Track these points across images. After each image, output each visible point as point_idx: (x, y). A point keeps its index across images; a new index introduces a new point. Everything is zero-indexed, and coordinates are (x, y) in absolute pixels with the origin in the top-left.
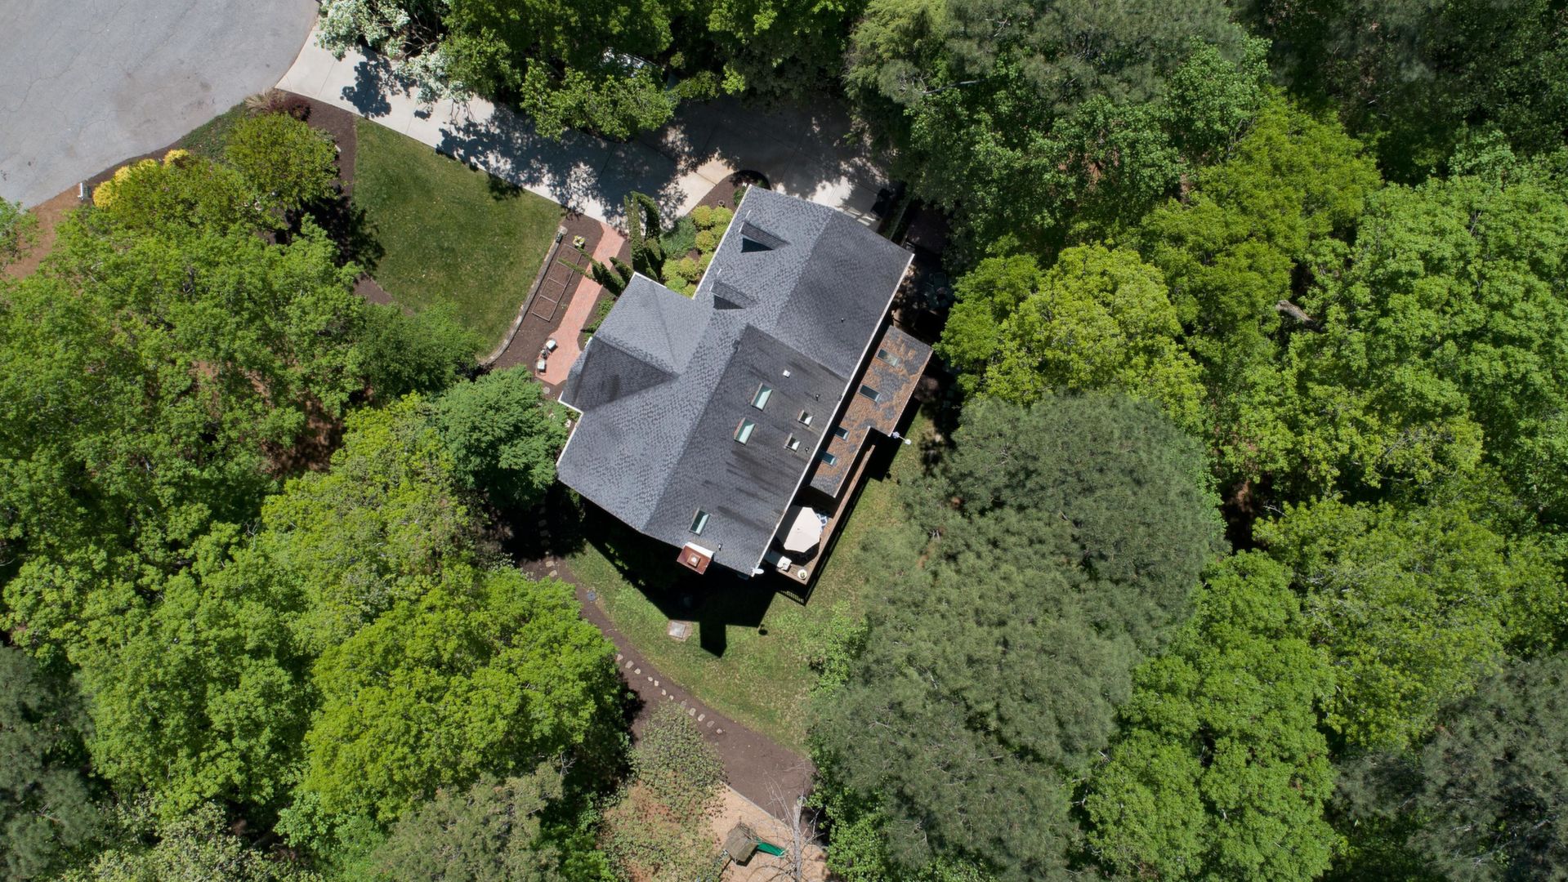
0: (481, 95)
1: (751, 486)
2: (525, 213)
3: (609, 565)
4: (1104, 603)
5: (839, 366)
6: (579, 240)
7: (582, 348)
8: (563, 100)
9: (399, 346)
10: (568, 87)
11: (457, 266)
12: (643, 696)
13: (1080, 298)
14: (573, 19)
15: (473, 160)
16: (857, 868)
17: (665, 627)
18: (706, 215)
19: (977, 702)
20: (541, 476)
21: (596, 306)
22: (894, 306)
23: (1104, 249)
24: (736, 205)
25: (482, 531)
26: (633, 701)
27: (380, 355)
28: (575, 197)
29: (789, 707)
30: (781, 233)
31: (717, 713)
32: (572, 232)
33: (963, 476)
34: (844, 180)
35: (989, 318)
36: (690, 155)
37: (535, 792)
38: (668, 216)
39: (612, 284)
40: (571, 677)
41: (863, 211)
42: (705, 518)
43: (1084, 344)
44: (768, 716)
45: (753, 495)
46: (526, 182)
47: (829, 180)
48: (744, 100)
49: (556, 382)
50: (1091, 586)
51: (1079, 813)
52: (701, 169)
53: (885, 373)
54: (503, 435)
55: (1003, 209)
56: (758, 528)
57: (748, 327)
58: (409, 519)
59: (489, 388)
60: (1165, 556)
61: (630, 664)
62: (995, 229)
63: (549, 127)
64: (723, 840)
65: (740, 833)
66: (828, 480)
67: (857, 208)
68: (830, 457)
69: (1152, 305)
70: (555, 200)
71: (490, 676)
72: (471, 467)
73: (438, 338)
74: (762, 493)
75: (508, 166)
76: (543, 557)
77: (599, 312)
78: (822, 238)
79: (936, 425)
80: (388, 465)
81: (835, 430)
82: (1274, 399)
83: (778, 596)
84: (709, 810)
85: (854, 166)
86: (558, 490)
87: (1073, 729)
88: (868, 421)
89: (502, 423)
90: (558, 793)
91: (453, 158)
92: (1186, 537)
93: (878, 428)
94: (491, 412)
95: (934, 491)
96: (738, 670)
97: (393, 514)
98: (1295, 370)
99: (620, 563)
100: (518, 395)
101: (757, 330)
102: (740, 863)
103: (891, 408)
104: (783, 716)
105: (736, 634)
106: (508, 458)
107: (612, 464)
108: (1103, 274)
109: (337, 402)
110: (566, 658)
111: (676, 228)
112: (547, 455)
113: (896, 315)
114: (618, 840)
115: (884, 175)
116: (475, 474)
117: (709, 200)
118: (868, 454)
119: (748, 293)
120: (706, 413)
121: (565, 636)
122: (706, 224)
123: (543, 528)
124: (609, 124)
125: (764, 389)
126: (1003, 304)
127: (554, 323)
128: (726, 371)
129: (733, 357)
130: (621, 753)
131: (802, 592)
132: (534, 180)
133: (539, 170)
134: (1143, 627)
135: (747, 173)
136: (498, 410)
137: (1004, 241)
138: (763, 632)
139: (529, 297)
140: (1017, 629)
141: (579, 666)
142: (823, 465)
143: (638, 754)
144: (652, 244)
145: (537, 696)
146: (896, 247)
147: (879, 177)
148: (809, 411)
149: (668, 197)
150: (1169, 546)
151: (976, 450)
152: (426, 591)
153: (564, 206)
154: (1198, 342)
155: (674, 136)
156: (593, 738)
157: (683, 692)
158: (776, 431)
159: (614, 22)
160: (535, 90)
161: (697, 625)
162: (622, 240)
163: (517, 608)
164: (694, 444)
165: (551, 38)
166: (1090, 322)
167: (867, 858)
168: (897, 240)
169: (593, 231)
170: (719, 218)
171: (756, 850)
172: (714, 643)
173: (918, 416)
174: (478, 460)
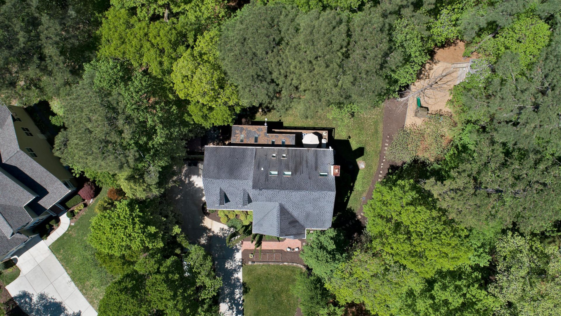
0: (219, 310)
1: (304, 163)
2: (250, 278)
3: (351, 197)
4: (289, 32)
5: (252, 153)
6: (251, 257)
7: (285, 239)
8: (208, 282)
9: (312, 298)
10: (203, 283)
11: (278, 292)
12: (388, 166)
13: (194, 86)
14: (181, 291)
15: (241, 302)
16: (412, 72)
17: (363, 170)
18: (223, 219)
19: (340, 58)
20: (332, 233)
21: (269, 241)
22: (225, 144)
23: (175, 86)
24: (216, 211)
25: (359, 244)
26: (391, 169)
27: (318, 303)
28: (237, 264)
29: (370, 118)
30: (218, 192)
31: (383, 140)
32: (249, 260)
33: (269, 97)
34: (191, 180)
35: (214, 112)
36: (207, 233)
37: (436, 187)
38: (229, 231)
39: (260, 239)
40: (393, 193)
41: (199, 169)
42: (321, 174)
43: (208, 78)
44: (376, 123)
45: (307, 161)
46: (240, 282)
47: (193, 184)
48: (181, 224)
49: (300, 242)
50: (285, 39)
51: (360, 8)
52: (209, 228)
53: (247, 137)
54: (325, 251)
55: (177, 124)
56: (317, 155)
57: (253, 188)
58: (366, 269)
59: (312, 263)
60: (264, 20)
61: (380, 176)
62: (185, 124)
63: (219, 283)
64: (423, 119)
65: (418, 114)
66: (290, 140)
67: (199, 171)
68: (283, 142)
69: (186, 62)
70: (241, 270)
71: (405, 219)
72: (340, 257)
73: (304, 287)
74: (305, 159)
75: (237, 290)
76: (358, 220)
77: (271, 239)
78: (213, 178)
79: (256, 113)
80: (352, 284)
81: (273, 145)
82: (197, 8)
83: (335, 138)
84: (415, 128)
85: (185, 179)
86: (334, 225)
87: (334, 23)
88: (266, 135)
89: (322, 254)
90: (433, 180)
91: (243, 309)
92: (255, 16)
93: (266, 131)
94: (319, 258)
95: (278, 104)
96: (366, 140)
97: (367, 275)
98: (185, 6)
99: (349, 194)
100: (310, 252)
101: (253, 185)
102: (428, 110)
103: (258, 130)
104: (374, 118)
105: (354, 146)
106: (332, 246)
107: (318, 211)
108: (183, 82)
109: (339, 310)
110: (388, 197)
111: (232, 226)
112: (325, 234)
113: (227, 143)
114: (439, 153)
115: (184, 168)
116: (342, 254)
117: (218, 220)
118: (276, 130)
119: (242, 194)
120: (287, 189)
121: (381, 201)
122: (226, 218)
123: (349, 224)
124: (209, 263)
125: (271, 174)
126: (208, 110)
127: (281, 252)
128: (271, 189)
129: (265, 189)
130: (410, 165)
131: (330, 131)
132: (238, 279)
133: (234, 279)
134: (291, 16)
135: (204, 211)
136: (318, 257)
137: (187, 119)
138: (350, 137)
139: (277, 263)
140: (310, 56)
141: (388, 192)
142: (286, 143)
143: (408, 160)
144: (241, 232)
145: (404, 201)
146: (205, 153)
147: (185, 169)
148: (271, 156)
149: (223, 234)
150: (261, 20)
151: (258, 96)
152: (387, 253)
153: (242, 266)
154: (191, 41)
155: (203, 241)
156: (410, 176)
157: (381, 154)
158: (283, 164)
159: (176, 278)
160: (209, 293)
161: (357, 160)
162: (244, 242)
163: (379, 221)
164: (299, 188)
165: (190, 296)
166: (200, 79)
167: (407, 70)
168: (203, 153)
169: (245, 253)
170: (222, 214)
171: (422, 107)
172: (360, 152)
173: (256, 120)
174: (337, 255)
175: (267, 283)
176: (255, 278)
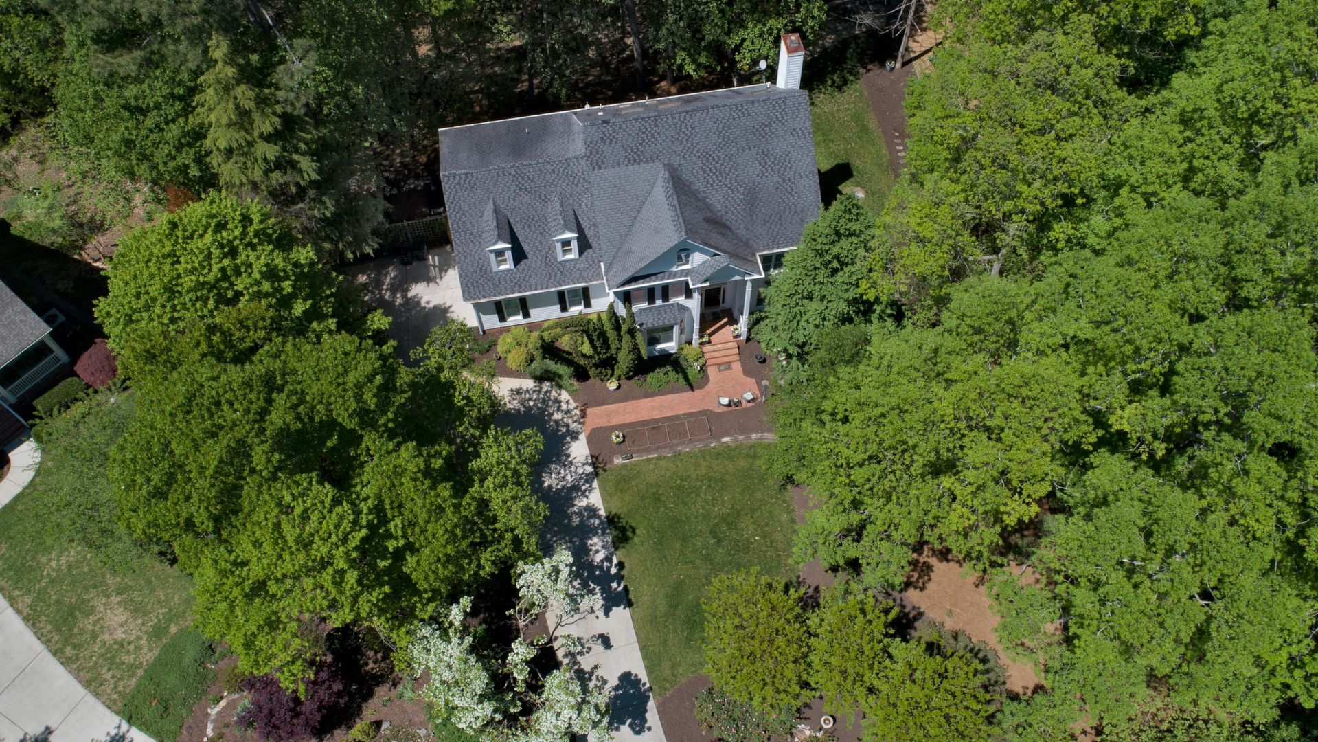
2: (627, 498)
28: (580, 471)
29: (838, 110)
32: (613, 450)
46: (599, 517)
47: (418, 303)
67: (428, 271)
75: (595, 540)
78: (469, 168)
85: (394, 297)
91: (626, 588)
104: (848, 109)
115: (387, 274)
127: (705, 414)
132: (592, 511)
133: (580, 513)
139: (699, 446)
147: (391, 274)
153: (596, 474)
157: (894, 167)
169: (598, 437)
172: (843, 171)
175: (685, 504)
176: (643, 498)
